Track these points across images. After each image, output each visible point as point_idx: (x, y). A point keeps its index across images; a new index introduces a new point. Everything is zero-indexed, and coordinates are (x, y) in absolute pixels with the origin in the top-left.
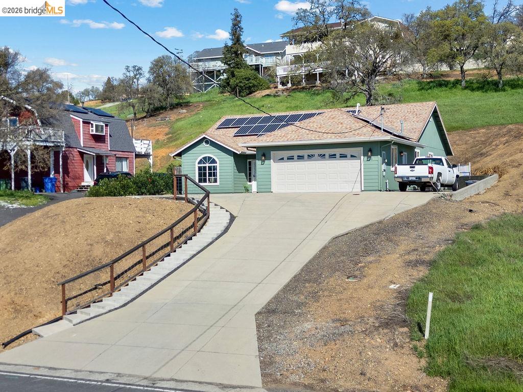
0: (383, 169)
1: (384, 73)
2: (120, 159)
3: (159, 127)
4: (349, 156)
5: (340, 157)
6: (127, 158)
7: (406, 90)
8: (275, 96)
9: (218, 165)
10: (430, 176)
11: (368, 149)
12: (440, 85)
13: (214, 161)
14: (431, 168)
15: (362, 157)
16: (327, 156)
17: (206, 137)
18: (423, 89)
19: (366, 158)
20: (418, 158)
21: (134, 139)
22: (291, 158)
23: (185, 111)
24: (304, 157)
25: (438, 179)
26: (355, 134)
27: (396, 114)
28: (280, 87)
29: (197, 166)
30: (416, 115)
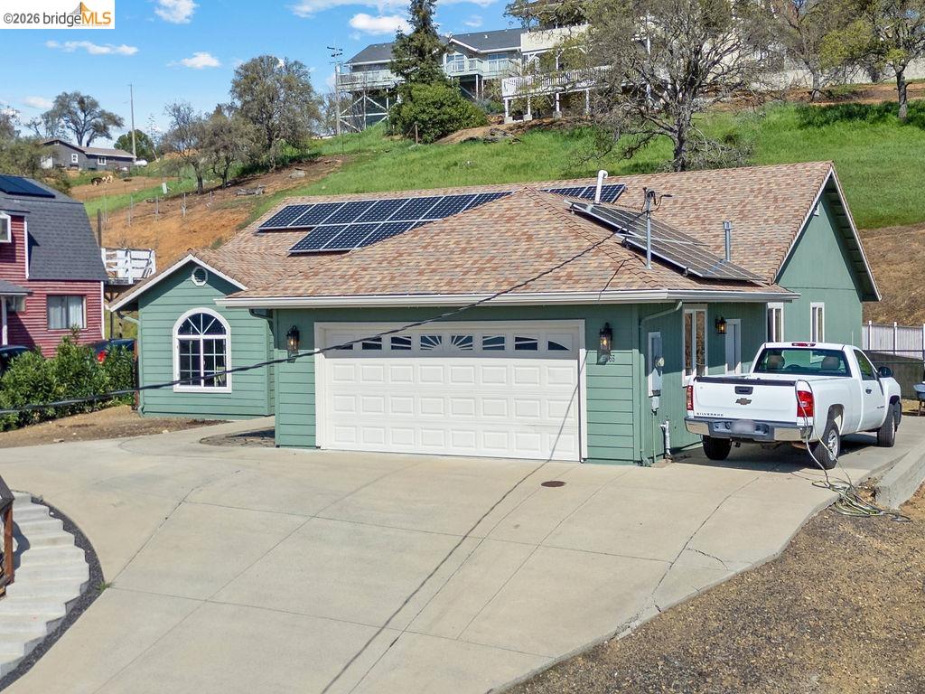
0: (651, 388)
1: (714, 88)
2: (62, 300)
3: (233, 210)
4: (543, 346)
5: (518, 347)
6: (82, 296)
7: (772, 127)
8: (486, 141)
9: (227, 337)
10: (801, 421)
11: (600, 326)
12: (849, 115)
13: (218, 328)
14: (806, 397)
15: (583, 352)
16: (478, 343)
17: (196, 260)
18: (810, 123)
19: (594, 354)
20: (769, 345)
21: (103, 250)
22: (372, 346)
23: (302, 173)
24: (409, 343)
25: (831, 426)
26: (558, 279)
27: (719, 197)
28: (509, 121)
29: (177, 338)
30: (776, 200)
